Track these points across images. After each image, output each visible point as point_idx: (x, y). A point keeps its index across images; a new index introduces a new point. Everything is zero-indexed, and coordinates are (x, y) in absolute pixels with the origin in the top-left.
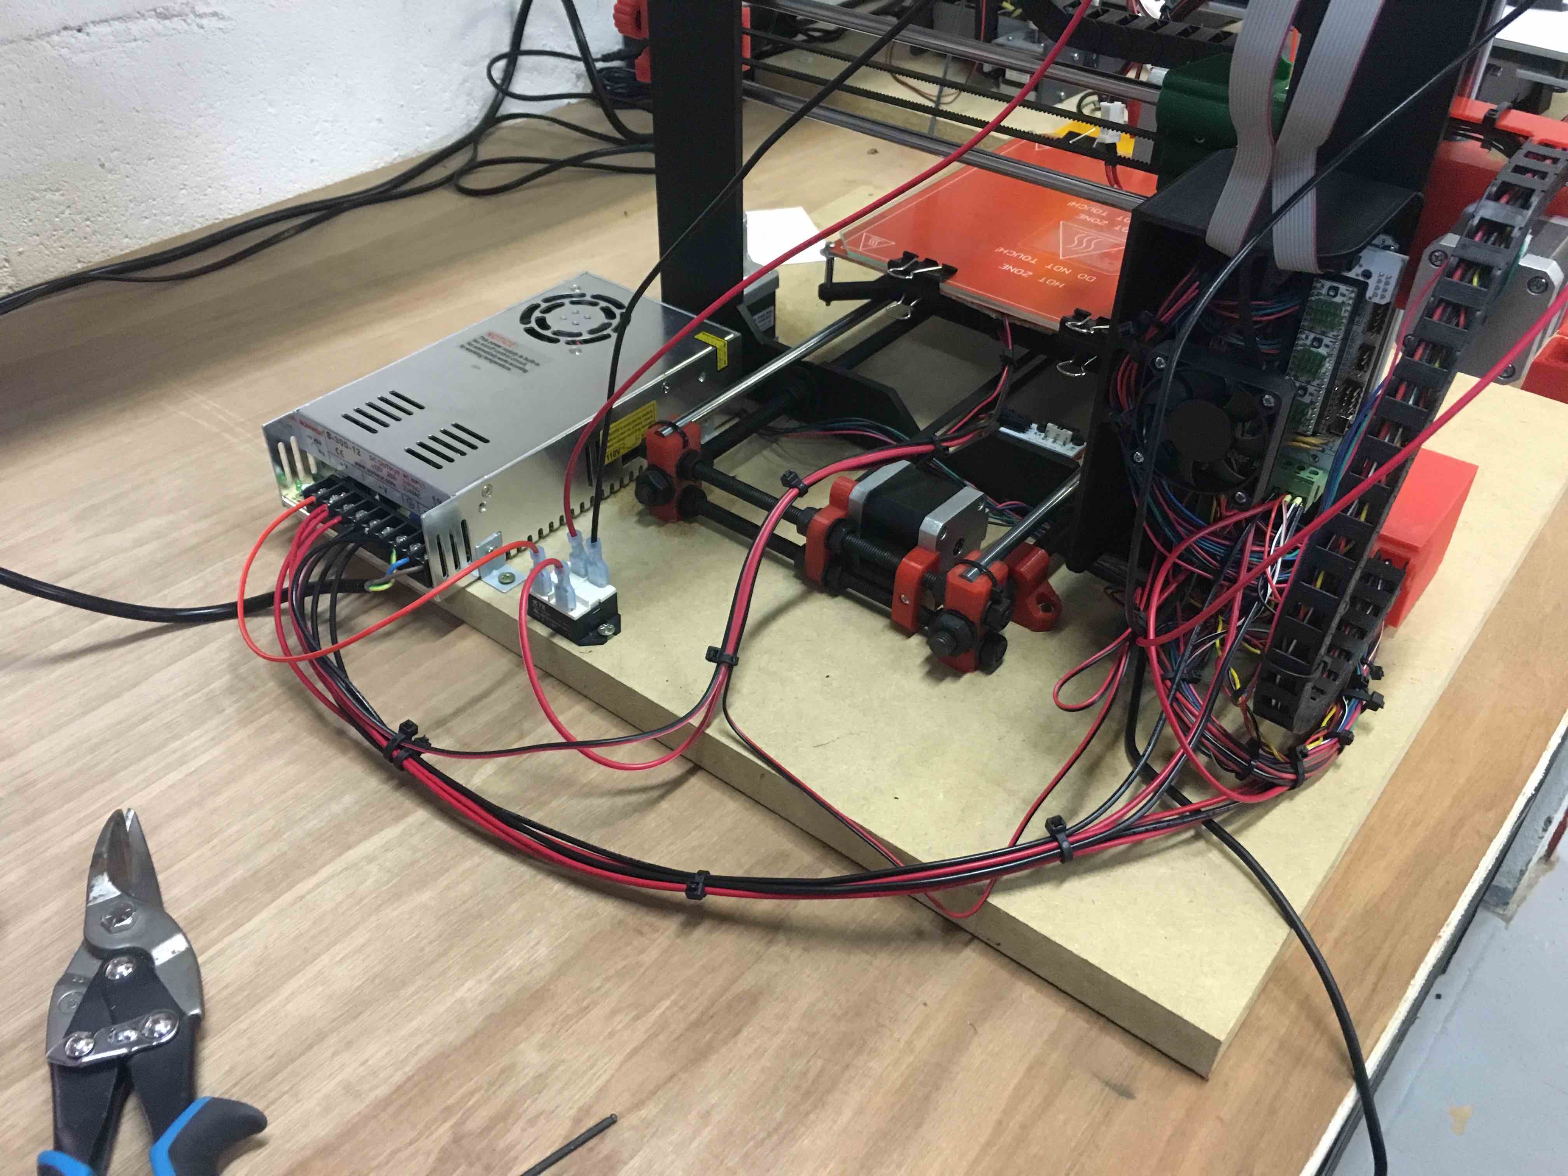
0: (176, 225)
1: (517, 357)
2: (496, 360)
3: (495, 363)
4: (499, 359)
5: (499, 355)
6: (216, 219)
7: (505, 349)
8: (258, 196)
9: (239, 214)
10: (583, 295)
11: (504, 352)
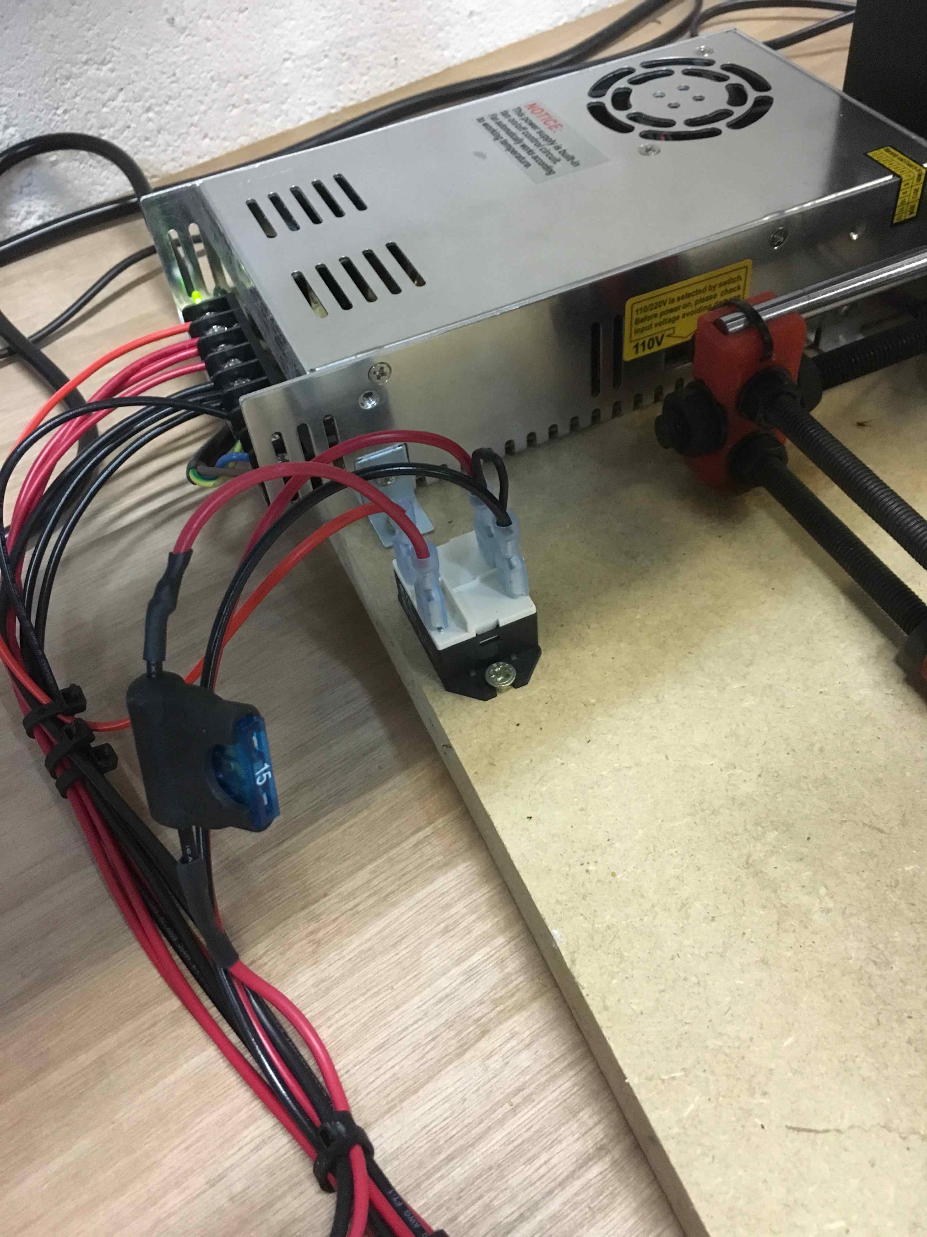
0: (276, 117)
1: (551, 148)
2: (517, 147)
3: (514, 152)
4: (524, 146)
5: (526, 141)
6: (332, 107)
7: (540, 133)
8: (393, 71)
9: (365, 100)
10: (710, 63)
11: (537, 136)
